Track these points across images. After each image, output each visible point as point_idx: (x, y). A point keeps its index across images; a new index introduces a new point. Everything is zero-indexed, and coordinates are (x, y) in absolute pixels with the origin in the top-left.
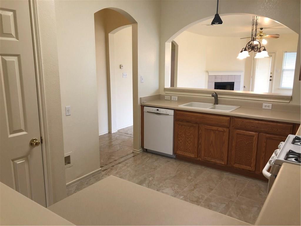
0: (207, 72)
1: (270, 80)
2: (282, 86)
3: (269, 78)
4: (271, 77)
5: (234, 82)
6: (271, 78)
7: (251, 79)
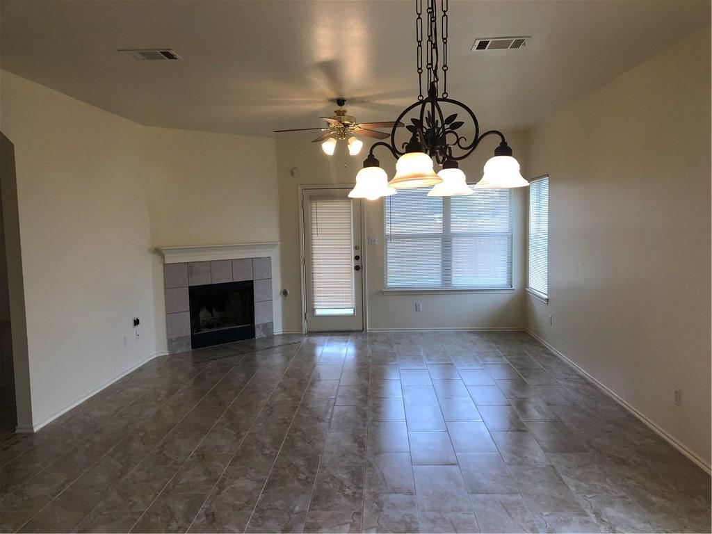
0: (158, 252)
1: (357, 268)
2: (389, 284)
3: (353, 263)
4: (357, 258)
5: (252, 281)
6: (359, 263)
7: (303, 268)
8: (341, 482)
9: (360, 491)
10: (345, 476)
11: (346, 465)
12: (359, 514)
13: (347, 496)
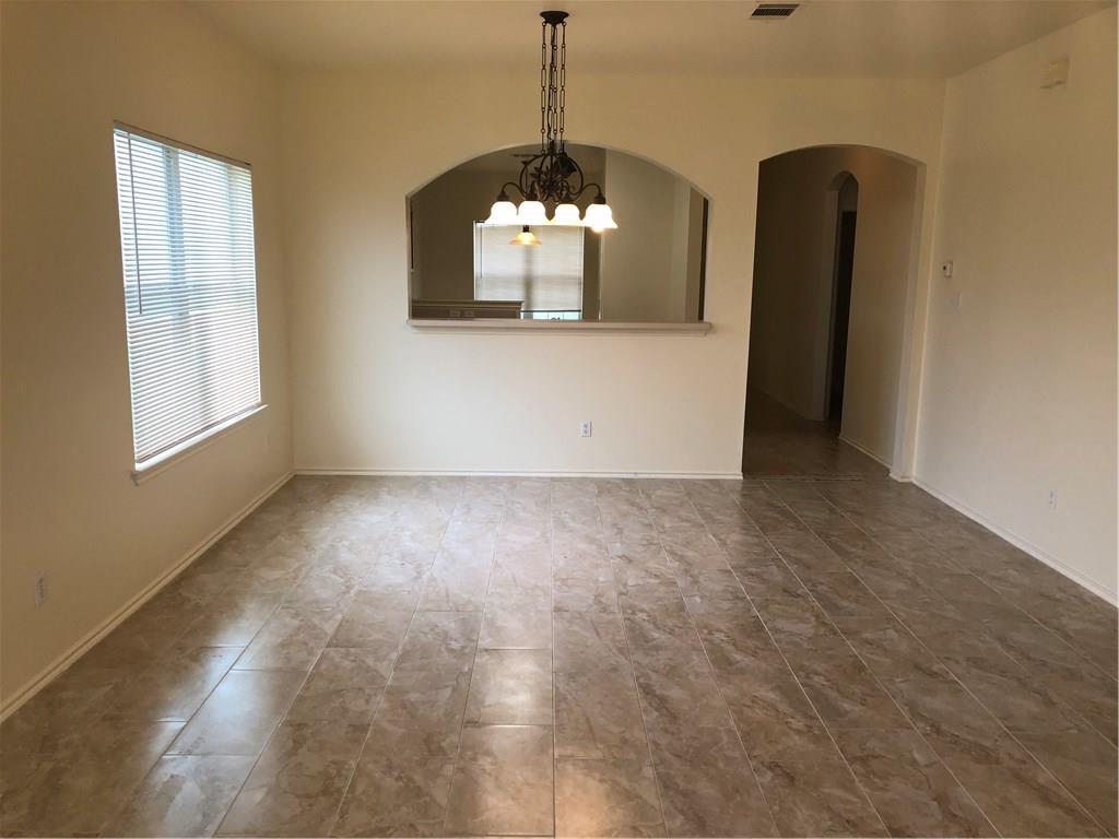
8: (658, 628)
9: (627, 616)
10: (656, 635)
11: (660, 652)
12: (621, 594)
13: (642, 611)
